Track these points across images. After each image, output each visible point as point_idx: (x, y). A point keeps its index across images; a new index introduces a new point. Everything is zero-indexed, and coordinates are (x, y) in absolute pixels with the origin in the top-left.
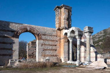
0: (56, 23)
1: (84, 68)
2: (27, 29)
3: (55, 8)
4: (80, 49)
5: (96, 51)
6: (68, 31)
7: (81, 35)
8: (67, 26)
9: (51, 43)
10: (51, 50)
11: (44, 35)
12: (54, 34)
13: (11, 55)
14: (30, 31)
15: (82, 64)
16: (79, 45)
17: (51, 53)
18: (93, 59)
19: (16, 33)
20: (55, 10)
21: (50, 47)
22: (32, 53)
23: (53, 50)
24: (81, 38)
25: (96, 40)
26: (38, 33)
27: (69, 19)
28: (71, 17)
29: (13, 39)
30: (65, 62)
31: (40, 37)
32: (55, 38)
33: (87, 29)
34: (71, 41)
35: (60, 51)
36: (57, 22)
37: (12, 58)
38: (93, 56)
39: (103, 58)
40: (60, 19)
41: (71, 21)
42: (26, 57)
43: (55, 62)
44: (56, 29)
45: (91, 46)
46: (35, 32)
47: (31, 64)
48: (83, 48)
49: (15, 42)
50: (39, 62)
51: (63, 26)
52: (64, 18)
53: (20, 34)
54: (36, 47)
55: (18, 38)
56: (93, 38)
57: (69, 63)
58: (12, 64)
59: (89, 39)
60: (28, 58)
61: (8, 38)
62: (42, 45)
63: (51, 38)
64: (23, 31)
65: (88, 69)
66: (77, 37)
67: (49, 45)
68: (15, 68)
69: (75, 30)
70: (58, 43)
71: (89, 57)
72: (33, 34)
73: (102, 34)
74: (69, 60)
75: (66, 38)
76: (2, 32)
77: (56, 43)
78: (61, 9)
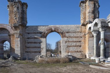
2: (52, 30)
7: (105, 27)
9: (75, 39)
10: (75, 46)
11: (68, 33)
12: (78, 30)
13: (40, 52)
14: (55, 31)
17: (75, 49)
19: (43, 34)
21: (74, 44)
23: (77, 46)
26: (62, 32)
27: (95, 12)
29: (41, 39)
31: (64, 35)
32: (79, 35)
35: (85, 47)
44: (81, 25)
46: (59, 31)
52: (89, 12)
55: (46, 38)
61: (38, 38)
62: (66, 42)
63: (75, 35)
64: (49, 31)
67: (73, 42)
70: (82, 40)
72: (58, 33)
76: (33, 34)
77: (80, 39)
78: (86, 3)
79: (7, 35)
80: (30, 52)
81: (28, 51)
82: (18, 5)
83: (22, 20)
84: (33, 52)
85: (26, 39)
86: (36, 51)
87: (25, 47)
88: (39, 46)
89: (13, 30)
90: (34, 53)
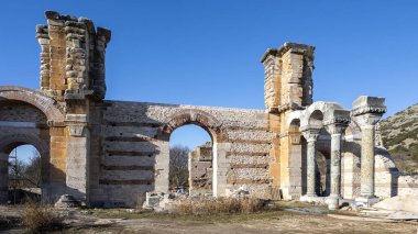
0: (266, 96)
1: (354, 215)
2: (189, 117)
3: (263, 57)
4: (339, 163)
5: (392, 165)
6: (303, 116)
7: (343, 122)
8: (299, 102)
9: (251, 148)
10: (254, 166)
11: (233, 129)
12: (262, 123)
13: (150, 183)
14: (197, 122)
15: (346, 204)
17: (253, 173)
18: (383, 191)
19: (162, 128)
20: (263, 62)
21: (251, 160)
22: (203, 176)
24: (343, 132)
25: (392, 134)
26: (217, 125)
27: (305, 81)
28: (310, 75)
29: (155, 143)
30: (293, 198)
31: (222, 134)
32: (263, 136)
34: (311, 140)
36: (269, 93)
37: (153, 189)
38: (383, 181)
40: (278, 83)
41: (312, 85)
42: (186, 186)
43: (263, 198)
44: (267, 111)
45: (377, 152)
46: (211, 123)
47: (200, 205)
48: (349, 160)
49: (161, 150)
50: (221, 199)
51: (285, 100)
52: (291, 79)
53: (172, 132)
54: (212, 161)
55: (168, 140)
56: (382, 129)
57: (307, 202)
58: (153, 204)
59: (370, 133)
60: (191, 187)
61: (145, 141)
62: (228, 154)
63: (253, 136)
64: (180, 121)
65: (366, 219)
66: (331, 129)
67: (247, 154)
68: (159, 214)
70: (271, 149)
72: (206, 128)
75: (297, 133)
76: (130, 128)
77: (267, 149)
78: (281, 56)
79: (32, 125)
80: (115, 182)
81: (111, 178)
82: (84, 33)
83: (90, 82)
84: (126, 182)
85: (103, 142)
86: (136, 178)
87: (101, 165)
88: (148, 164)
89: (61, 110)
90: (128, 186)
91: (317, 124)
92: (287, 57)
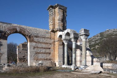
0: (49, 25)
1: (80, 72)
3: (48, 8)
4: (75, 53)
5: (92, 54)
6: (63, 34)
7: (76, 38)
8: (61, 28)
9: (44, 46)
10: (45, 53)
11: (36, 37)
12: (48, 36)
14: (20, 33)
15: (77, 68)
16: (74, 48)
17: (45, 56)
18: (89, 64)
19: (3, 34)
20: (48, 10)
21: (44, 51)
22: (24, 57)
23: (47, 53)
24: (76, 42)
25: (92, 43)
26: (29, 35)
27: (63, 20)
28: (66, 18)
30: (60, 66)
31: (32, 39)
32: (48, 41)
33: (83, 31)
34: (66, 44)
36: (51, 23)
38: (89, 60)
39: (99, 62)
40: (54, 20)
41: (66, 22)
42: (16, 61)
43: (49, 66)
44: (50, 31)
45: (87, 49)
46: (26, 33)
47: (21, 69)
48: (78, 52)
49: (3, 44)
50: (31, 66)
51: (57, 27)
52: (59, 19)
53: (8, 36)
54: (27, 50)
56: (89, 42)
57: (64, 68)
59: (85, 42)
60: (18, 62)
62: (34, 48)
63: (45, 41)
64: (12, 31)
65: (84, 73)
66: (73, 40)
67: (42, 48)
68: (3, 73)
69: (70, 32)
70: (52, 47)
71: (85, 61)
72: (24, 35)
73: (99, 38)
74: (64, 64)
75: (61, 41)
78: (55, 9)
91: (68, 38)
92: (57, 10)
